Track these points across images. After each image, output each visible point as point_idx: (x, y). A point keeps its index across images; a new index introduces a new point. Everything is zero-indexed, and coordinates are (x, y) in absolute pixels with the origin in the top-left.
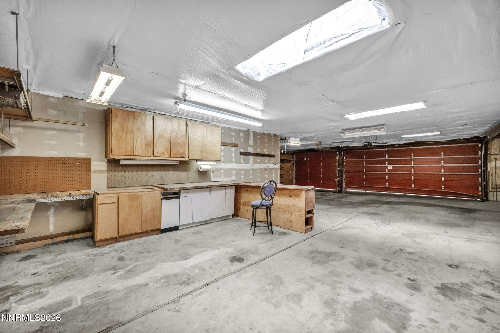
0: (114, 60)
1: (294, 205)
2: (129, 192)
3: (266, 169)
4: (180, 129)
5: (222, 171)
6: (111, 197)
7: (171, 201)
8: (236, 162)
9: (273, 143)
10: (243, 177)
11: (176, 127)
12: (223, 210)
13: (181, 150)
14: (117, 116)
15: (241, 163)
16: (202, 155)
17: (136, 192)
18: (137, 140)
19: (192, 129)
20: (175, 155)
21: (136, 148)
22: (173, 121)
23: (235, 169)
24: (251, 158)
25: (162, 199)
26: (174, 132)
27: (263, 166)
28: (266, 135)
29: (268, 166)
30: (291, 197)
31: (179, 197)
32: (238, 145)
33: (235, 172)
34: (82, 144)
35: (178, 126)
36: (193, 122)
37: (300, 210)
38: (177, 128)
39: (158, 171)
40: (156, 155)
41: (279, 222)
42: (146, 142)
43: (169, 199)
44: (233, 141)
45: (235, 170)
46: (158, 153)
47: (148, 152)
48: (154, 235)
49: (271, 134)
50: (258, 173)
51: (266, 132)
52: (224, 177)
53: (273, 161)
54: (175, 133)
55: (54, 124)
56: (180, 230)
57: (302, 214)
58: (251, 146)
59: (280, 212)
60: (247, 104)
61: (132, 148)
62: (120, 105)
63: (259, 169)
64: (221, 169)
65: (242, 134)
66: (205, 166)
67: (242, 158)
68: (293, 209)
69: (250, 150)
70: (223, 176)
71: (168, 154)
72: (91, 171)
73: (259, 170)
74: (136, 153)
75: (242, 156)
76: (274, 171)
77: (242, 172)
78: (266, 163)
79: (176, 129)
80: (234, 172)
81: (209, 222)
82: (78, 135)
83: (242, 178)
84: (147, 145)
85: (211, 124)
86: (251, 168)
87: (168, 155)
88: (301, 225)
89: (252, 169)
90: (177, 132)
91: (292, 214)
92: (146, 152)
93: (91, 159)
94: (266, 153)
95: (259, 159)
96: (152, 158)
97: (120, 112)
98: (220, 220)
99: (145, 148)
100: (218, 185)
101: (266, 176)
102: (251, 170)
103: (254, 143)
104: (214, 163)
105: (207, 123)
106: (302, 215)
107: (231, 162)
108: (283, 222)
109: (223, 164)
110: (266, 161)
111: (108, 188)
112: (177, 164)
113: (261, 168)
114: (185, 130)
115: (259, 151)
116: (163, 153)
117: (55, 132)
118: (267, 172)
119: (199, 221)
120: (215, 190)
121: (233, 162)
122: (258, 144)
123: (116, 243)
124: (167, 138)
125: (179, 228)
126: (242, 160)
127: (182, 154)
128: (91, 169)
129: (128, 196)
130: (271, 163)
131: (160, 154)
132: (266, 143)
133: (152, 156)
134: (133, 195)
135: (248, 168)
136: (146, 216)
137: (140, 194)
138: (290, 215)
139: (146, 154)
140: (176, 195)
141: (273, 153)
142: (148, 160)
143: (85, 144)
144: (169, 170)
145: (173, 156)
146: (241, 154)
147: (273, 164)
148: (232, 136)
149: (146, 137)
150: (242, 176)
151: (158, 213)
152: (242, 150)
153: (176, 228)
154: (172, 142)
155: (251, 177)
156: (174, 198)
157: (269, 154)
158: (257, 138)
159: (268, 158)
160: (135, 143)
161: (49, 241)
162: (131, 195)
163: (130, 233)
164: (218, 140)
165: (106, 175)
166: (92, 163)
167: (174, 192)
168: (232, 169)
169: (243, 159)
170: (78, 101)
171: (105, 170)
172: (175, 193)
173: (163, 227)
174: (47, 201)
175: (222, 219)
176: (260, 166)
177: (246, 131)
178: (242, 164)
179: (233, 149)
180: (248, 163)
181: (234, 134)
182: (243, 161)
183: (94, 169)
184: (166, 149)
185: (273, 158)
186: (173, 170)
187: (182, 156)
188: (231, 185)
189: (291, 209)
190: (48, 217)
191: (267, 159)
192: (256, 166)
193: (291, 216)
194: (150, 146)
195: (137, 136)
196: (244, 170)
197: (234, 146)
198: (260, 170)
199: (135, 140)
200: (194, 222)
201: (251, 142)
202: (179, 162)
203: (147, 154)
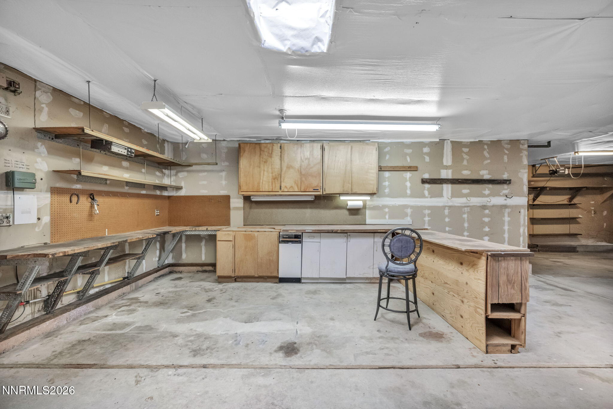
0: (154, 94)
1: (467, 284)
2: (245, 231)
3: (484, 207)
4: (313, 155)
5: (387, 210)
6: (228, 235)
7: (290, 245)
8: (412, 196)
9: (505, 158)
10: (429, 220)
11: (307, 154)
12: (369, 268)
13: (315, 182)
14: (244, 151)
15: (424, 196)
16: (343, 187)
17: (252, 231)
18: (263, 175)
19: (329, 154)
20: (306, 189)
21: (262, 183)
22: (304, 146)
23: (412, 207)
24: (447, 188)
25: (280, 242)
26: (305, 160)
27: (476, 201)
28: (487, 144)
29: (489, 200)
30: (461, 266)
31: (300, 242)
32: (417, 167)
33: (412, 212)
34: (224, 182)
35: (310, 152)
36: (331, 143)
37: (476, 298)
38: (310, 155)
39: (292, 208)
40: (283, 190)
41: (444, 310)
42: (273, 176)
43: (287, 242)
44: (408, 161)
45: (410, 208)
46: (286, 187)
47: (275, 186)
48: (271, 282)
49: (499, 141)
50: (464, 213)
51: (486, 139)
52: (389, 218)
53: (506, 192)
54: (307, 161)
55: (205, 167)
56: (303, 283)
57: (479, 308)
58: (447, 168)
59: (446, 291)
60: (368, 97)
61: (259, 183)
62: (254, 139)
63: (468, 206)
64: (385, 206)
65: (426, 150)
66: (354, 202)
67: (426, 189)
68: (465, 291)
69: (446, 174)
70: (387, 217)
71: (298, 187)
72: (231, 208)
73: (466, 209)
74: (262, 189)
75: (427, 186)
76: (507, 210)
77: (427, 212)
78: (484, 196)
79: (309, 157)
80: (409, 211)
81: (347, 281)
82: (221, 174)
83: (427, 222)
84: (274, 179)
85: (367, 141)
86: (447, 205)
87: (298, 189)
88: (477, 330)
89: (450, 207)
90: (309, 159)
91: (463, 302)
92: (272, 187)
93: (231, 197)
94: (487, 177)
95: (466, 189)
96: (280, 193)
97: (247, 145)
98: (366, 282)
99: (272, 182)
100: (361, 230)
101: (486, 220)
102: (447, 208)
103: (453, 161)
104: (368, 198)
105: (360, 141)
106: (478, 310)
107: (404, 195)
108: (451, 313)
109: (388, 199)
110: (487, 192)
111: (244, 225)
112: (313, 199)
113: (471, 205)
114: (320, 157)
115: (466, 174)
116: (292, 187)
117: (205, 174)
118: (487, 211)
119: (329, 277)
120: (355, 237)
121: (408, 195)
122: (465, 163)
123: (234, 282)
124: (297, 168)
125: (303, 281)
126: (426, 193)
127: (316, 187)
128: (231, 206)
129: (244, 235)
130: (500, 196)
131: (288, 189)
132: (487, 159)
133: (279, 190)
134: (249, 234)
135: (441, 204)
136: (261, 260)
137: (256, 234)
138: (460, 301)
139: (272, 189)
140: (297, 238)
141: (505, 176)
142: (276, 195)
143: (227, 182)
144: (307, 208)
145: (304, 190)
146: (424, 181)
147: (505, 198)
148: (407, 154)
149: (273, 169)
150: (427, 219)
151: (275, 257)
152: (426, 176)
153: (298, 280)
154: (303, 172)
155: (447, 220)
156: (293, 242)
157: (493, 178)
158: (463, 152)
159: (490, 186)
160: (262, 178)
161: (199, 268)
162: (246, 234)
163: (246, 274)
164: (371, 164)
165: (241, 212)
166: (231, 200)
167: (295, 235)
168: (406, 206)
169: (429, 190)
170: (221, 142)
171: (241, 207)
172: (297, 237)
173: (281, 276)
174: (201, 234)
175: (369, 281)
176: (468, 202)
177: (436, 143)
178: (427, 197)
179: (408, 175)
180: (441, 195)
181: (409, 151)
182: (429, 194)
183: (233, 206)
184: (295, 183)
185: (505, 186)
186: (311, 208)
187: (315, 190)
188: (379, 231)
189: (462, 290)
190: (201, 247)
191: (487, 189)
192: (459, 201)
193: (462, 304)
194: (277, 179)
195: (264, 170)
196: (429, 208)
197: (409, 169)
198: (469, 208)
199: (262, 174)
200: (322, 277)
201: (448, 160)
202: (314, 197)
203: (274, 189)
